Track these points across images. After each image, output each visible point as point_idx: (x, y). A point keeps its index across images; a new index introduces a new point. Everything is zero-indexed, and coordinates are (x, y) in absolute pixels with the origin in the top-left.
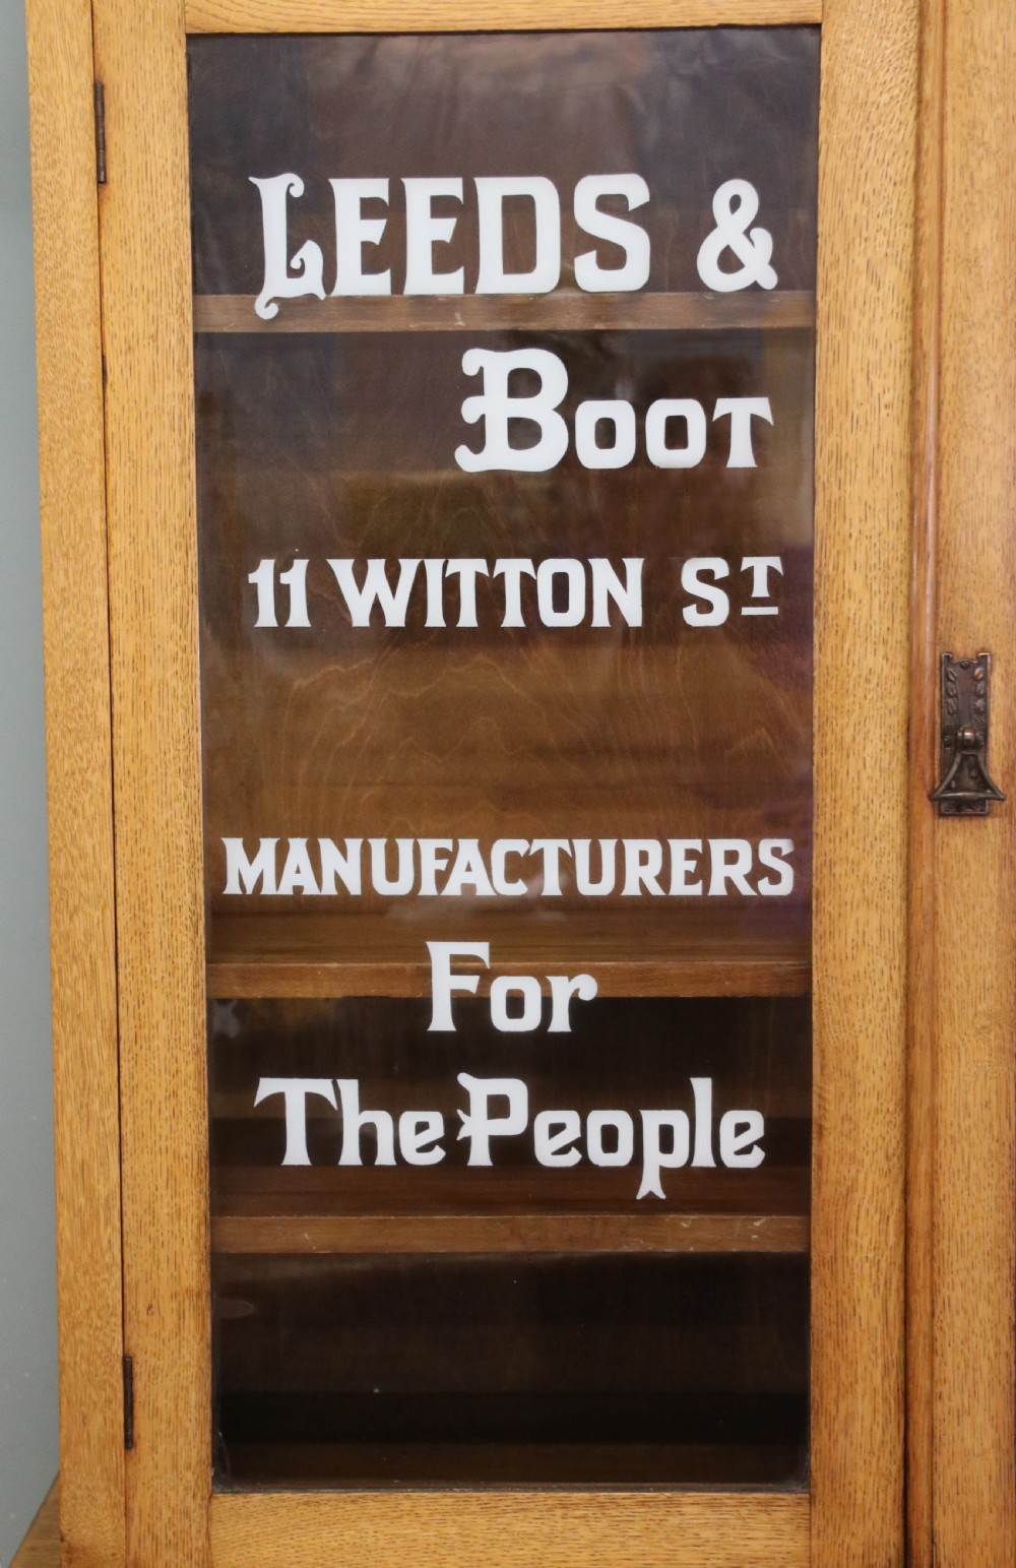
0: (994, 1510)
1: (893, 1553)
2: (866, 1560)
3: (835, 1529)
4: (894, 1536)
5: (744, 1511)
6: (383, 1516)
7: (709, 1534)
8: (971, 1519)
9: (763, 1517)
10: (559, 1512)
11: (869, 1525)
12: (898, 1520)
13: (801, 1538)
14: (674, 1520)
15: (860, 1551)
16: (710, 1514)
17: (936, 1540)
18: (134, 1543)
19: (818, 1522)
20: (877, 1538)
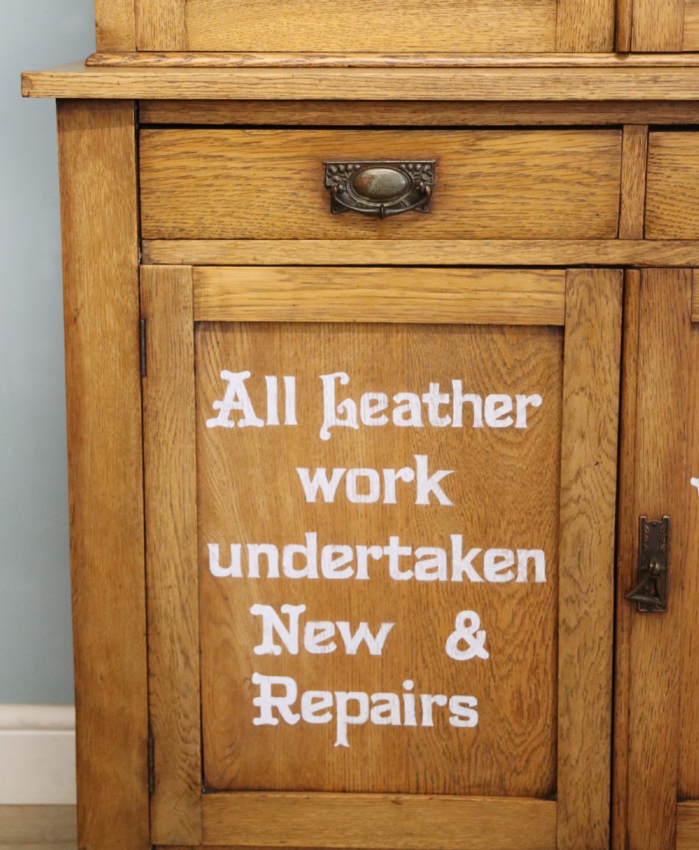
0: (671, 3)
1: (607, 34)
2: (590, 39)
3: (571, 19)
4: (609, 23)
5: (515, 9)
6: (293, 13)
7: (494, 24)
8: (656, 9)
9: (527, 12)
10: (401, 11)
11: (593, 17)
12: (611, 12)
13: (551, 26)
14: (472, 15)
15: (587, 32)
16: (494, 12)
17: (634, 23)
18: (140, 30)
19: (562, 15)
20: (597, 25)
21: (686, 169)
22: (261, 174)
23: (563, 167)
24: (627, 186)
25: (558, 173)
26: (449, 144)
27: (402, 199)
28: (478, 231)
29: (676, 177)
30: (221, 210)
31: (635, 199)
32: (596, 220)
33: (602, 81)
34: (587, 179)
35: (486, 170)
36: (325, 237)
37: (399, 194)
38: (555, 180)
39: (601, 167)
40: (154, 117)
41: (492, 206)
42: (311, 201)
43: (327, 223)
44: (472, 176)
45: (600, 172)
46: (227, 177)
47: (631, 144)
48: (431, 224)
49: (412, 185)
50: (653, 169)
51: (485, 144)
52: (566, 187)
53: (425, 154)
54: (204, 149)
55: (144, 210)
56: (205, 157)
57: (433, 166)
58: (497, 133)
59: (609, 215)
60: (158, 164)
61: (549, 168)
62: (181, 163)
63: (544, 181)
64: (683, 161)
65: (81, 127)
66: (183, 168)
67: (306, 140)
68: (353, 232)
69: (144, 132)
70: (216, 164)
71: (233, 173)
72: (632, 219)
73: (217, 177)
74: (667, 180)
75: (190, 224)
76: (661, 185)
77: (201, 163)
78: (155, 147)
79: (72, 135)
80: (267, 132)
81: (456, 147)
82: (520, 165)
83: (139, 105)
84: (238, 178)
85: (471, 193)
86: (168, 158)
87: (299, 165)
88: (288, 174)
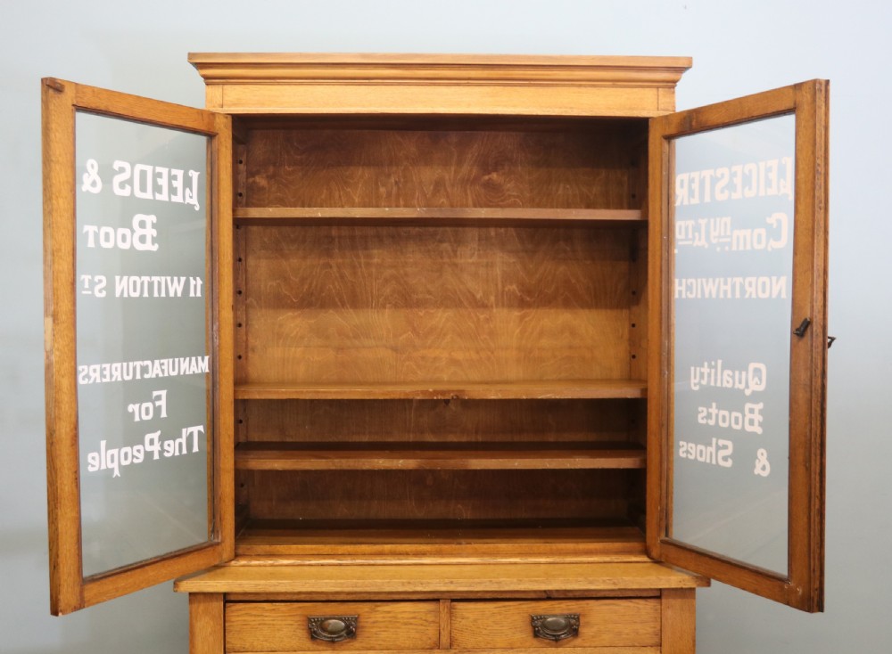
21: (468, 618)
22: (280, 622)
23: (414, 618)
24: (442, 626)
25: (412, 621)
26: (364, 609)
27: (343, 633)
28: (377, 647)
29: (464, 622)
30: (261, 639)
31: (446, 632)
32: (429, 641)
33: (429, 583)
34: (425, 623)
35: (380, 620)
36: (309, 650)
37: (342, 631)
38: (411, 624)
39: (431, 618)
40: (232, 598)
41: (384, 635)
42: (302, 634)
43: (309, 644)
44: (374, 622)
45: (431, 620)
46: (265, 624)
47: (443, 606)
48: (356, 644)
49: (347, 627)
50: (453, 618)
51: (379, 609)
52: (415, 627)
53: (353, 613)
54: (254, 612)
55: (227, 639)
56: (255, 616)
57: (356, 619)
58: (385, 604)
59: (435, 638)
60: (233, 619)
61: (408, 619)
62: (243, 618)
63: (406, 624)
64: (466, 615)
65: (200, 602)
66: (245, 621)
67: (300, 608)
68: (321, 648)
69: (228, 605)
70: (259, 618)
71: (267, 622)
72: (445, 640)
73: (259, 624)
74: (459, 623)
75: (247, 645)
76: (457, 625)
77: (253, 618)
78: (232, 612)
79: (195, 606)
80: (283, 604)
81: (366, 610)
82: (395, 617)
83: (225, 594)
84: (270, 624)
85: (374, 630)
86: (238, 616)
87: (297, 618)
88: (292, 623)
